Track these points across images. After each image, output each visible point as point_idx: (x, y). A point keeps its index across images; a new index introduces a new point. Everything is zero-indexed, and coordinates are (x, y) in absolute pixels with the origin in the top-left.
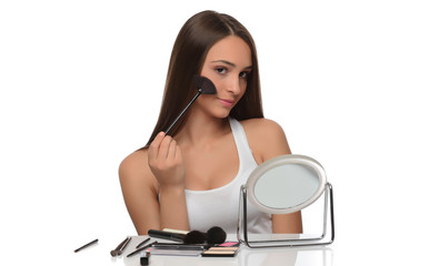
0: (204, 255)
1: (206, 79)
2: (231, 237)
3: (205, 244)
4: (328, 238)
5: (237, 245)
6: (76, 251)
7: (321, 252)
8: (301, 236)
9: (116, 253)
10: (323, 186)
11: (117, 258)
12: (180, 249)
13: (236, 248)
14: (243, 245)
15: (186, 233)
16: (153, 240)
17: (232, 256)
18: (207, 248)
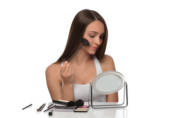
0: (75, 111)
1: (85, 40)
2: (86, 104)
3: (75, 107)
4: (125, 105)
5: (88, 107)
6: (23, 109)
7: (122, 110)
8: (118, 103)
9: (39, 110)
10: (123, 84)
11: (40, 112)
12: (65, 109)
13: (87, 109)
14: (91, 107)
15: (68, 102)
16: (55, 104)
17: (86, 112)
18: (76, 108)
